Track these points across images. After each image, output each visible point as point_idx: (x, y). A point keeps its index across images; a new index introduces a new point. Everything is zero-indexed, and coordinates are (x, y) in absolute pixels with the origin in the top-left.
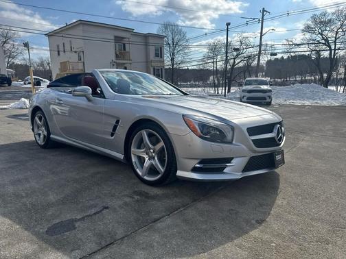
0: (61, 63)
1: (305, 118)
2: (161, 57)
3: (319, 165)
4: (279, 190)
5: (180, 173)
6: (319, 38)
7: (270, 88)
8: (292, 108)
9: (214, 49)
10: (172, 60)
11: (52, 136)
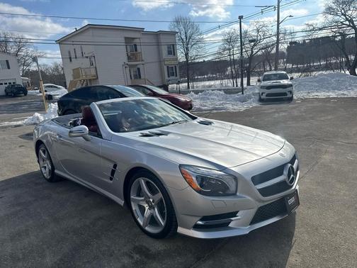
0: (73, 70)
1: (329, 117)
2: (174, 54)
3: (342, 193)
4: (294, 239)
5: (180, 230)
6: (342, 19)
7: (290, 83)
8: (316, 104)
9: (229, 41)
10: (187, 55)
11: (56, 171)
